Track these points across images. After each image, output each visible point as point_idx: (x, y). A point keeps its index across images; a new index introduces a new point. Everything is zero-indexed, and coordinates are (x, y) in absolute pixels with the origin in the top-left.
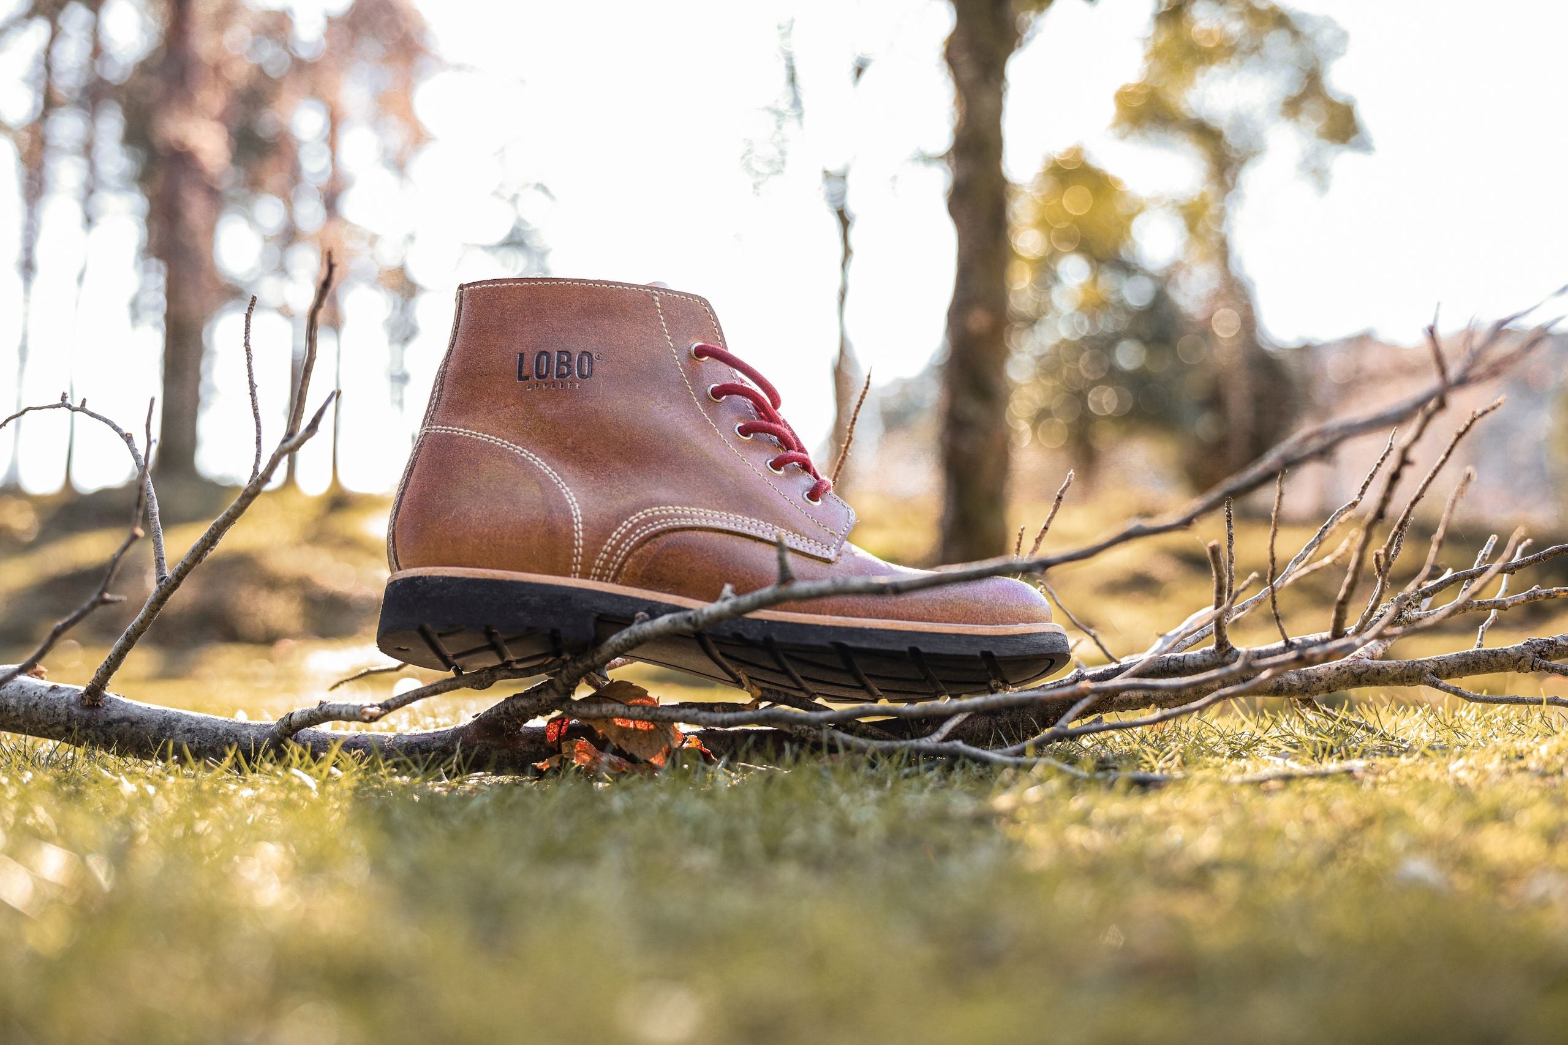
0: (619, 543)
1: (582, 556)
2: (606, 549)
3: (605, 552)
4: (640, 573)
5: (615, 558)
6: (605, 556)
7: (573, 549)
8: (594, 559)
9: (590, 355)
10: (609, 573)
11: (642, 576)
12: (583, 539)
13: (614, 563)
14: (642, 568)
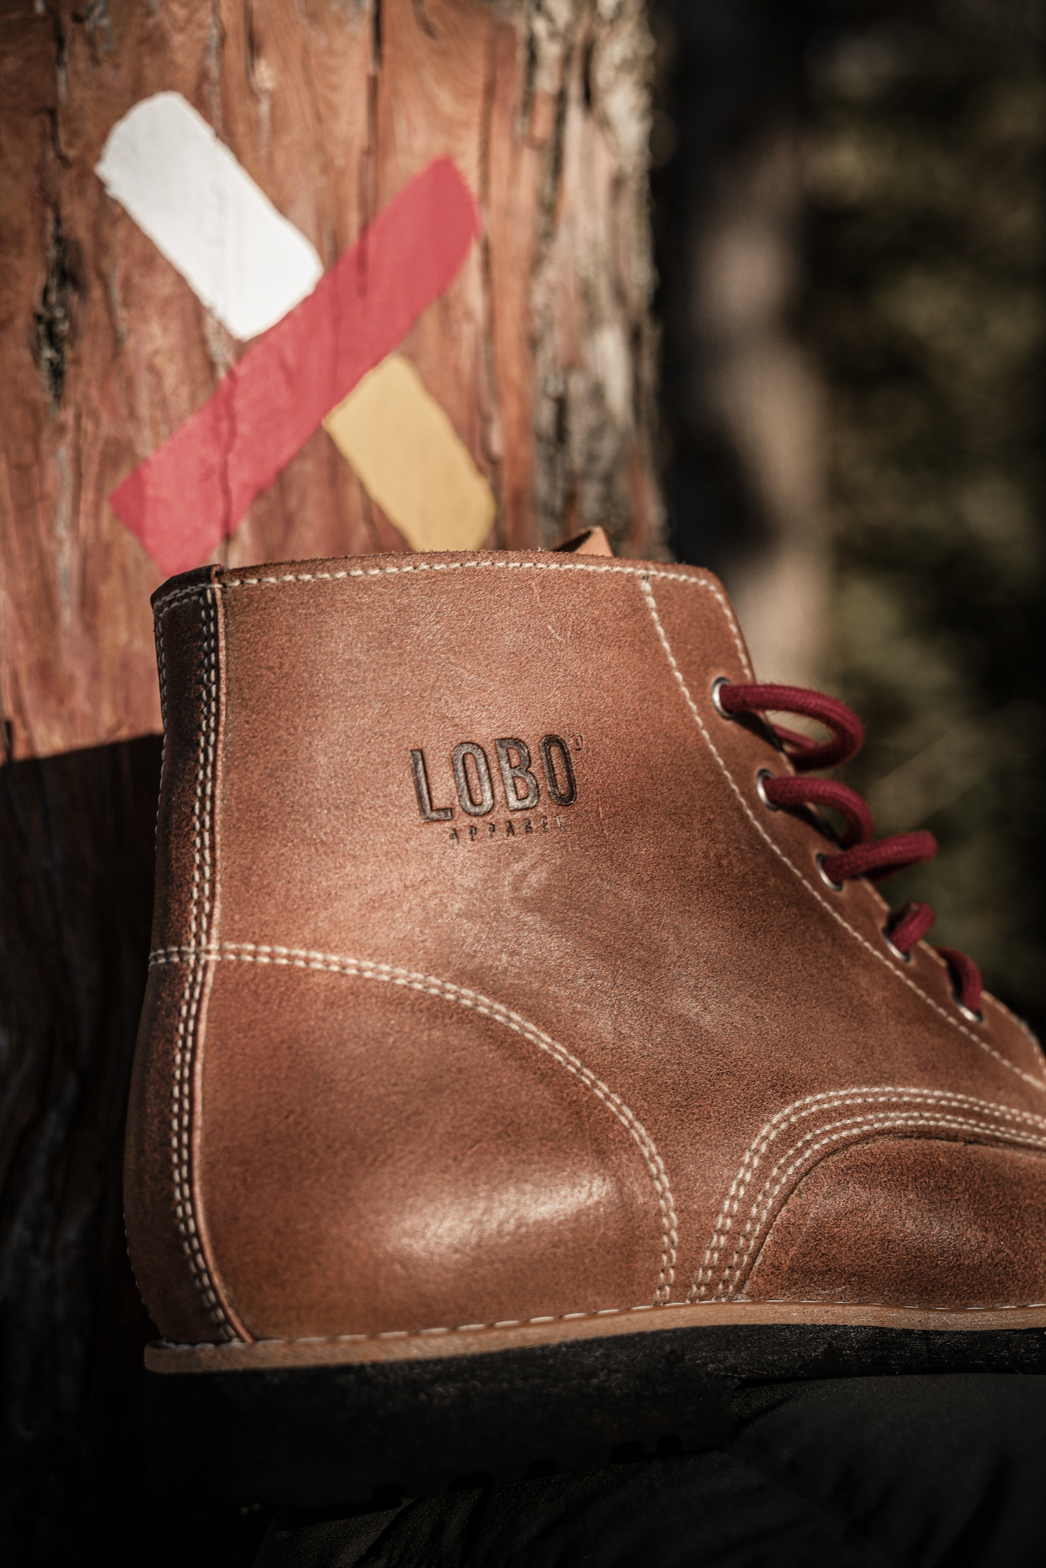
0: (747, 1204)
1: (679, 1249)
2: (723, 1225)
3: (721, 1232)
4: (786, 1263)
5: (742, 1241)
6: (723, 1239)
7: (660, 1237)
8: (699, 1251)
9: (561, 743)
10: (732, 1276)
11: (792, 1270)
12: (675, 1210)
13: (740, 1254)
14: (792, 1253)
